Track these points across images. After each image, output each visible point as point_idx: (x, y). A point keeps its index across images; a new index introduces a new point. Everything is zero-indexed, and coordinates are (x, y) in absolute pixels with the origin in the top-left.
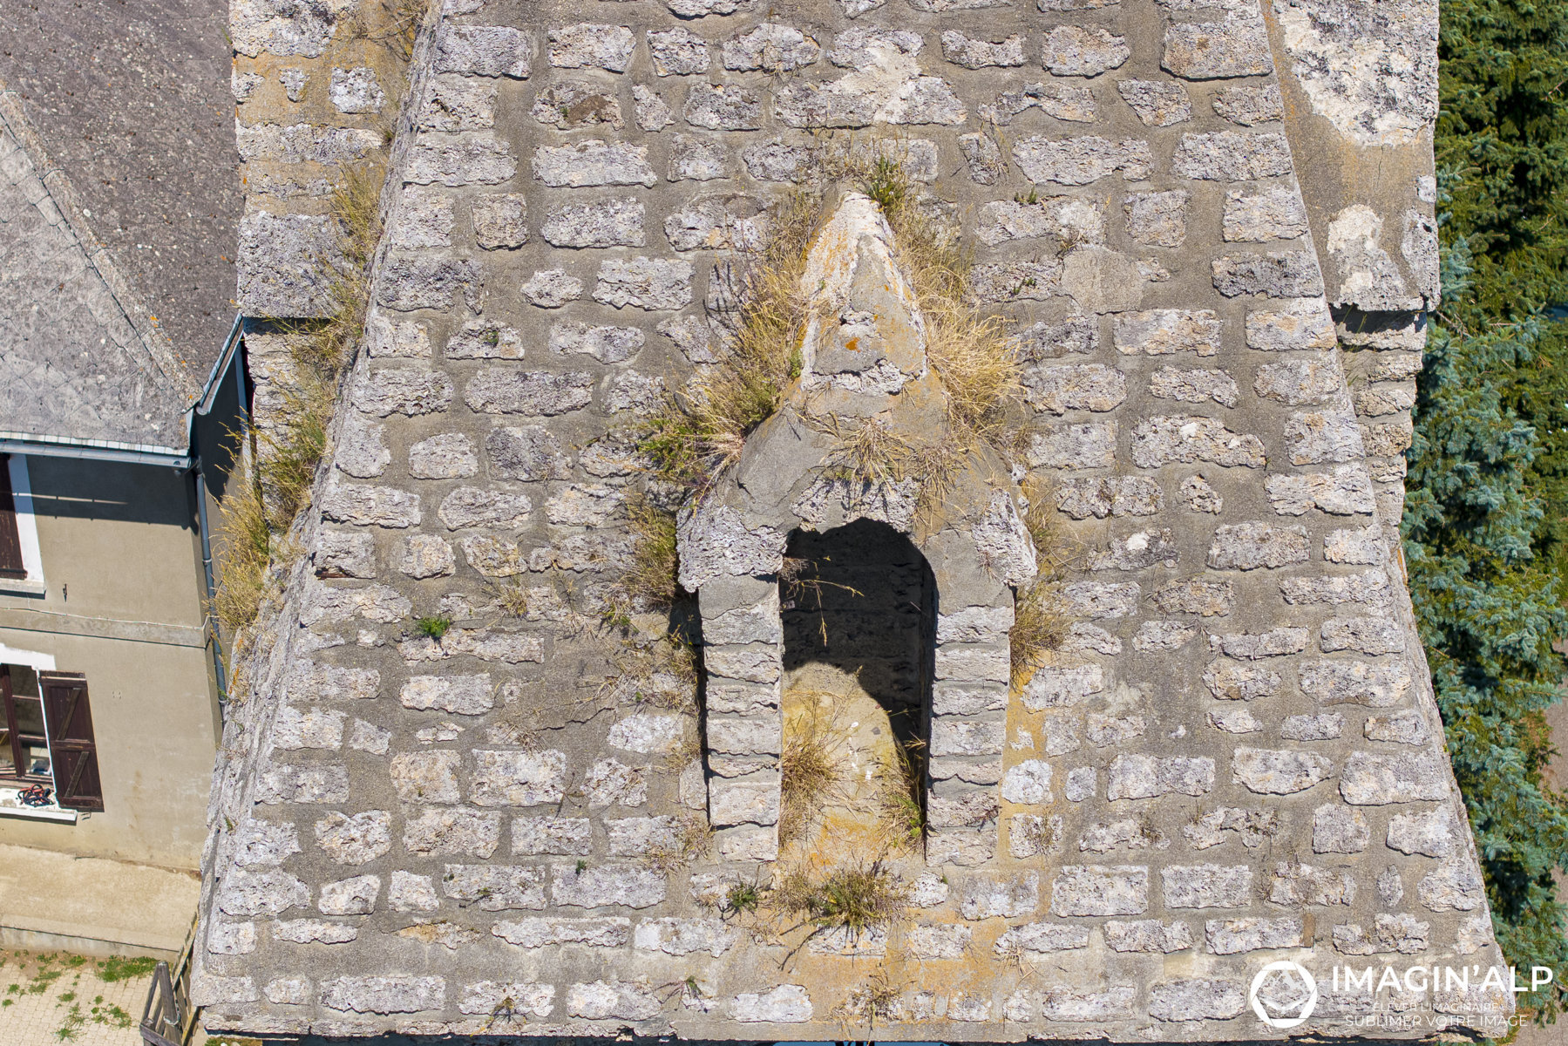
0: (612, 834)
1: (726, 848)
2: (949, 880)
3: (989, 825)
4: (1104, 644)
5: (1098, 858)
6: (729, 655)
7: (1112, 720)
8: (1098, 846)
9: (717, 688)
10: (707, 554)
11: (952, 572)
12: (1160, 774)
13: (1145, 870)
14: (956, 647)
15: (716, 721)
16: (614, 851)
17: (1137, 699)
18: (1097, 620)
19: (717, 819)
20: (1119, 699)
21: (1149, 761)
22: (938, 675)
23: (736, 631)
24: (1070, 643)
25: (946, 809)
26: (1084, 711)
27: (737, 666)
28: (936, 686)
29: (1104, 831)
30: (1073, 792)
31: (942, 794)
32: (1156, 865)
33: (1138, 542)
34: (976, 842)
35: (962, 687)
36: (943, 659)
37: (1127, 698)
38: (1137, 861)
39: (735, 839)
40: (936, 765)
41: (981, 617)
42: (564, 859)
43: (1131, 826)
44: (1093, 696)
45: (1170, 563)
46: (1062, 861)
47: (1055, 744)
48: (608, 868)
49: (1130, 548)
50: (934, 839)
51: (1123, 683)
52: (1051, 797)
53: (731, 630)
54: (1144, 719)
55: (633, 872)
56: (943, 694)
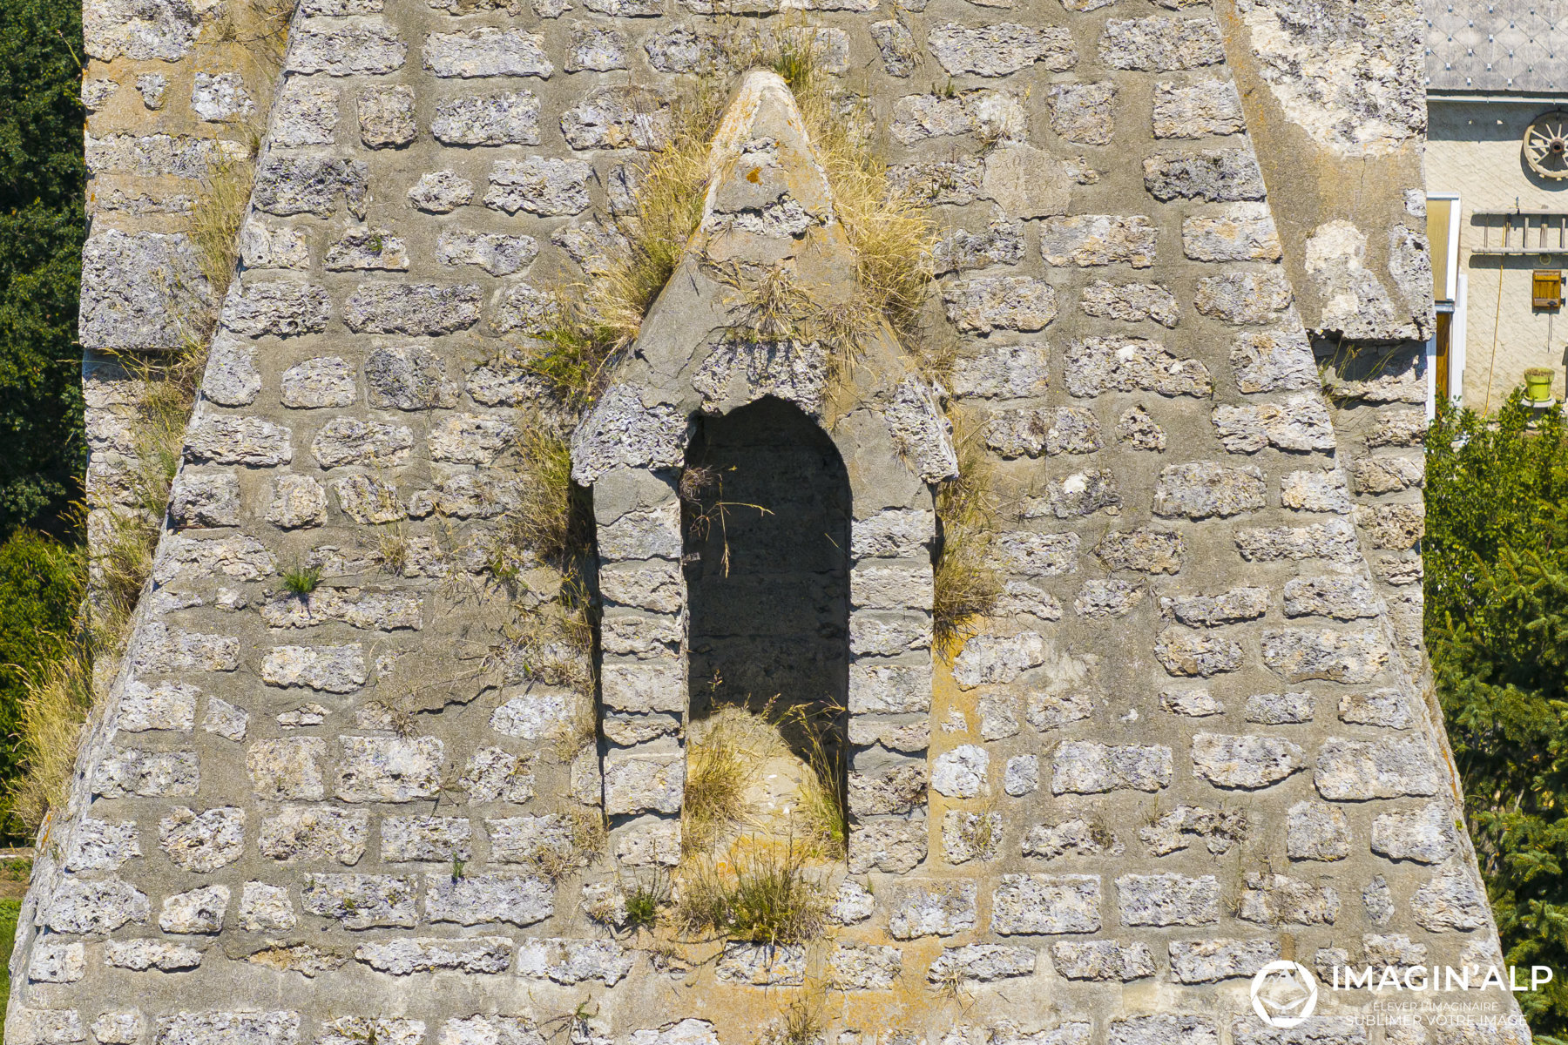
0: (495, 836)
1: (623, 848)
2: (874, 891)
3: (917, 813)
4: (1042, 607)
5: (1044, 864)
6: (625, 573)
7: (1054, 700)
8: (1042, 850)
9: (612, 620)
10: (603, 438)
11: (866, 465)
12: (1110, 762)
13: (1097, 878)
14: (873, 564)
15: (612, 667)
16: (496, 856)
17: (1082, 674)
18: (1034, 577)
19: (613, 808)
20: (1062, 675)
21: (1098, 748)
22: (855, 601)
23: (633, 541)
24: (1003, 605)
25: (869, 789)
26: (1023, 688)
27: (635, 589)
28: (854, 617)
29: (1049, 832)
30: (1014, 783)
31: (865, 768)
32: (1109, 874)
33: (1075, 484)
34: (904, 838)
35: (880, 617)
36: (859, 580)
37: (1071, 674)
38: (1088, 869)
39: (633, 835)
40: (855, 727)
41: (898, 523)
42: (440, 866)
43: (1079, 827)
44: (1032, 671)
45: (1112, 510)
46: (1003, 869)
47: (990, 727)
48: (489, 876)
49: (1067, 491)
50: (856, 834)
51: (1066, 655)
52: (987, 789)
53: (627, 540)
54: (1091, 698)
55: (517, 882)
56: (860, 625)
